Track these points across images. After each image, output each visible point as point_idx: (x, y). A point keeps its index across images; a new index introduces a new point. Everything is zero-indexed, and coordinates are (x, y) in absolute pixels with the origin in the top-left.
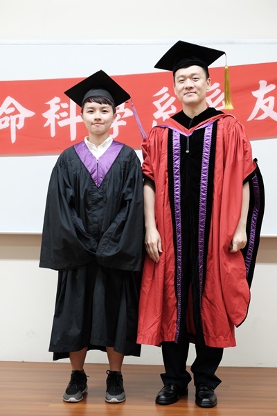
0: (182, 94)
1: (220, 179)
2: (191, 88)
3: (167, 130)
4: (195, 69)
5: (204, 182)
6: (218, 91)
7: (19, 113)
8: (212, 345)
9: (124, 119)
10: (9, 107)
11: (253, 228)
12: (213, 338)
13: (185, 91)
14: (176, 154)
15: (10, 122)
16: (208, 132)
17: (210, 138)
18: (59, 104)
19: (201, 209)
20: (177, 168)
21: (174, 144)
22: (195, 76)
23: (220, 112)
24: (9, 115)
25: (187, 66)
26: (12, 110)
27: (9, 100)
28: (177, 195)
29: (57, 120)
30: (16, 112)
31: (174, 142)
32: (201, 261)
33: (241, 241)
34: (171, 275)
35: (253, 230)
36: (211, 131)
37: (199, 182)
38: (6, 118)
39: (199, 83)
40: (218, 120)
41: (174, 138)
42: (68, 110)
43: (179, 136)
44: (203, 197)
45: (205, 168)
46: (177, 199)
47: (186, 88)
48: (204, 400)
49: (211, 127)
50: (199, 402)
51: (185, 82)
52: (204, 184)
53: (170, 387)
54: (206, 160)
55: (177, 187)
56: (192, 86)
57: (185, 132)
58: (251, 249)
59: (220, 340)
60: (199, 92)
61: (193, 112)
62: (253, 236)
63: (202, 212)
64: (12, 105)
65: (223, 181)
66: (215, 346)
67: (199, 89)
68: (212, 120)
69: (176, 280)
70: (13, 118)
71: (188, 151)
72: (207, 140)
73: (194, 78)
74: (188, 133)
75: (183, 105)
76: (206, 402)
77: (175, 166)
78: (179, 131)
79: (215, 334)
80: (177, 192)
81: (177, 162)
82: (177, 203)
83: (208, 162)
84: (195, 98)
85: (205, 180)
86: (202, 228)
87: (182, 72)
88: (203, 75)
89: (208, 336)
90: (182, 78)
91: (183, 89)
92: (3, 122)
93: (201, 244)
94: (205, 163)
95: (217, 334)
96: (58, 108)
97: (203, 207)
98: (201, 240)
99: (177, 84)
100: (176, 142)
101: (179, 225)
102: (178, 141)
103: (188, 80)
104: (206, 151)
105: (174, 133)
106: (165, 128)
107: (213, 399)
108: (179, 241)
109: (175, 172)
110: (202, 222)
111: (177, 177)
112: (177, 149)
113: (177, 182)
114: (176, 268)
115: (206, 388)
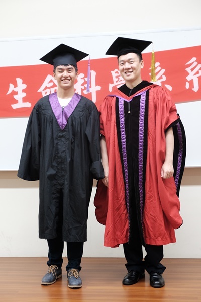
0: (123, 73)
1: (153, 130)
2: (129, 69)
3: (115, 98)
4: (131, 56)
5: (141, 132)
6: (196, 63)
7: (56, 86)
10: (49, 82)
11: (180, 162)
12: (153, 239)
13: (125, 71)
14: (121, 114)
16: (143, 98)
17: (144, 102)
18: (83, 78)
19: (140, 151)
20: (122, 124)
21: (120, 108)
23: (151, 84)
24: (49, 88)
25: (125, 53)
26: (52, 84)
27: (49, 77)
28: (123, 142)
29: (82, 90)
30: (54, 85)
31: (119, 106)
34: (123, 198)
35: (179, 163)
36: (145, 97)
37: (138, 132)
38: (48, 90)
40: (150, 89)
41: (119, 103)
43: (123, 101)
44: (141, 143)
45: (141, 123)
46: (124, 145)
48: (156, 282)
49: (145, 94)
50: (152, 284)
51: (125, 65)
52: (141, 134)
53: (132, 273)
54: (142, 117)
55: (123, 137)
56: (130, 67)
57: (127, 98)
58: (177, 176)
59: (158, 240)
60: (134, 71)
62: (179, 167)
63: (141, 153)
64: (51, 81)
65: (155, 131)
66: (155, 244)
67: (134, 69)
68: (145, 89)
69: (126, 201)
70: (53, 89)
71: (129, 112)
72: (142, 104)
74: (129, 100)
76: (157, 284)
77: (121, 123)
78: (123, 99)
79: (155, 236)
80: (124, 141)
81: (122, 120)
82: (124, 148)
85: (142, 131)
86: (141, 164)
87: (123, 58)
88: (137, 59)
89: (150, 238)
90: (122, 63)
92: (46, 93)
93: (141, 175)
94: (142, 120)
95: (156, 235)
96: (83, 81)
97: (141, 150)
98: (141, 173)
99: (120, 66)
100: (121, 106)
101: (126, 163)
102: (123, 105)
103: (127, 63)
104: (142, 111)
105: (119, 100)
106: (113, 97)
107: (162, 281)
108: (126, 174)
109: (121, 127)
110: (141, 160)
111: (123, 130)
112: (122, 111)
113: (123, 134)
114: (126, 193)
115: (156, 274)
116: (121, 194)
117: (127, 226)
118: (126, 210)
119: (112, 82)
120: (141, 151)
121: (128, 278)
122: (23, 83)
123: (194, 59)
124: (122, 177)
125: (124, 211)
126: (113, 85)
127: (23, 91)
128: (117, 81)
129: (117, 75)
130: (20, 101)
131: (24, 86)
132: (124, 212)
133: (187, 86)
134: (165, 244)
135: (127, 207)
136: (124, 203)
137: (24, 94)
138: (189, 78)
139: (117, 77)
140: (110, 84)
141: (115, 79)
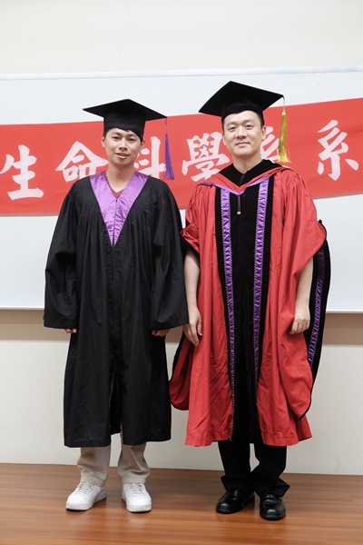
0: (232, 144)
1: (278, 246)
2: (244, 137)
3: (214, 188)
4: (247, 115)
5: (259, 248)
6: (336, 131)
7: (90, 162)
8: (270, 443)
9: (218, 167)
10: (77, 155)
11: (319, 303)
12: (271, 435)
13: (236, 141)
14: (225, 217)
15: (78, 173)
16: (263, 190)
17: (266, 197)
20: (227, 233)
21: (223, 205)
22: (248, 124)
23: (277, 165)
24: (77, 165)
25: (238, 111)
26: (81, 158)
27: (77, 146)
28: (228, 265)
30: (86, 161)
31: (222, 202)
32: (256, 342)
33: (303, 318)
35: (318, 305)
36: (266, 188)
37: (254, 248)
38: (74, 168)
39: (253, 132)
40: (275, 174)
41: (222, 198)
42: (149, 157)
43: (228, 195)
44: (258, 266)
45: (260, 232)
46: (228, 269)
47: (238, 138)
48: (271, 511)
49: (267, 184)
50: (263, 514)
51: (236, 130)
52: (259, 252)
53: (233, 492)
54: (261, 223)
55: (228, 255)
56: (245, 135)
57: (236, 189)
58: (316, 327)
60: (252, 143)
61: (245, 166)
62: (318, 312)
63: (258, 284)
64: (81, 153)
65: (281, 248)
66: (273, 445)
67: (253, 139)
69: (229, 366)
70: (83, 168)
71: (239, 213)
72: (262, 199)
73: (246, 125)
74: (238, 191)
75: (233, 157)
76: (272, 513)
77: (224, 230)
78: (228, 189)
80: (228, 262)
82: (228, 275)
83: (263, 225)
84: (247, 149)
85: (260, 246)
86: (258, 303)
88: (258, 122)
89: (266, 433)
91: (234, 138)
92: (70, 174)
93: (257, 322)
94: (260, 226)
95: (276, 430)
97: (258, 278)
98: (256, 318)
99: (227, 133)
100: (225, 202)
101: (231, 301)
102: (228, 201)
103: (241, 127)
104: (261, 212)
105: (222, 191)
106: (211, 186)
107: (281, 509)
108: (231, 319)
109: (224, 238)
110: (258, 296)
111: (227, 243)
112: (226, 211)
113: (228, 250)
114: (229, 353)
115: (272, 496)
116: (222, 354)
117: (230, 411)
118: (228, 383)
119: (188, 159)
120: (258, 281)
121: (225, 502)
122: (30, 154)
123: (334, 123)
124: (224, 325)
125: (225, 384)
126: (190, 163)
127: (31, 168)
128: (197, 157)
129: (196, 146)
130: (24, 186)
131: (33, 160)
132: (225, 386)
133: (321, 169)
134: (291, 444)
135: (230, 378)
136: (225, 370)
137: (32, 175)
138: (323, 156)
139: (196, 150)
140: (184, 162)
141: (193, 154)
